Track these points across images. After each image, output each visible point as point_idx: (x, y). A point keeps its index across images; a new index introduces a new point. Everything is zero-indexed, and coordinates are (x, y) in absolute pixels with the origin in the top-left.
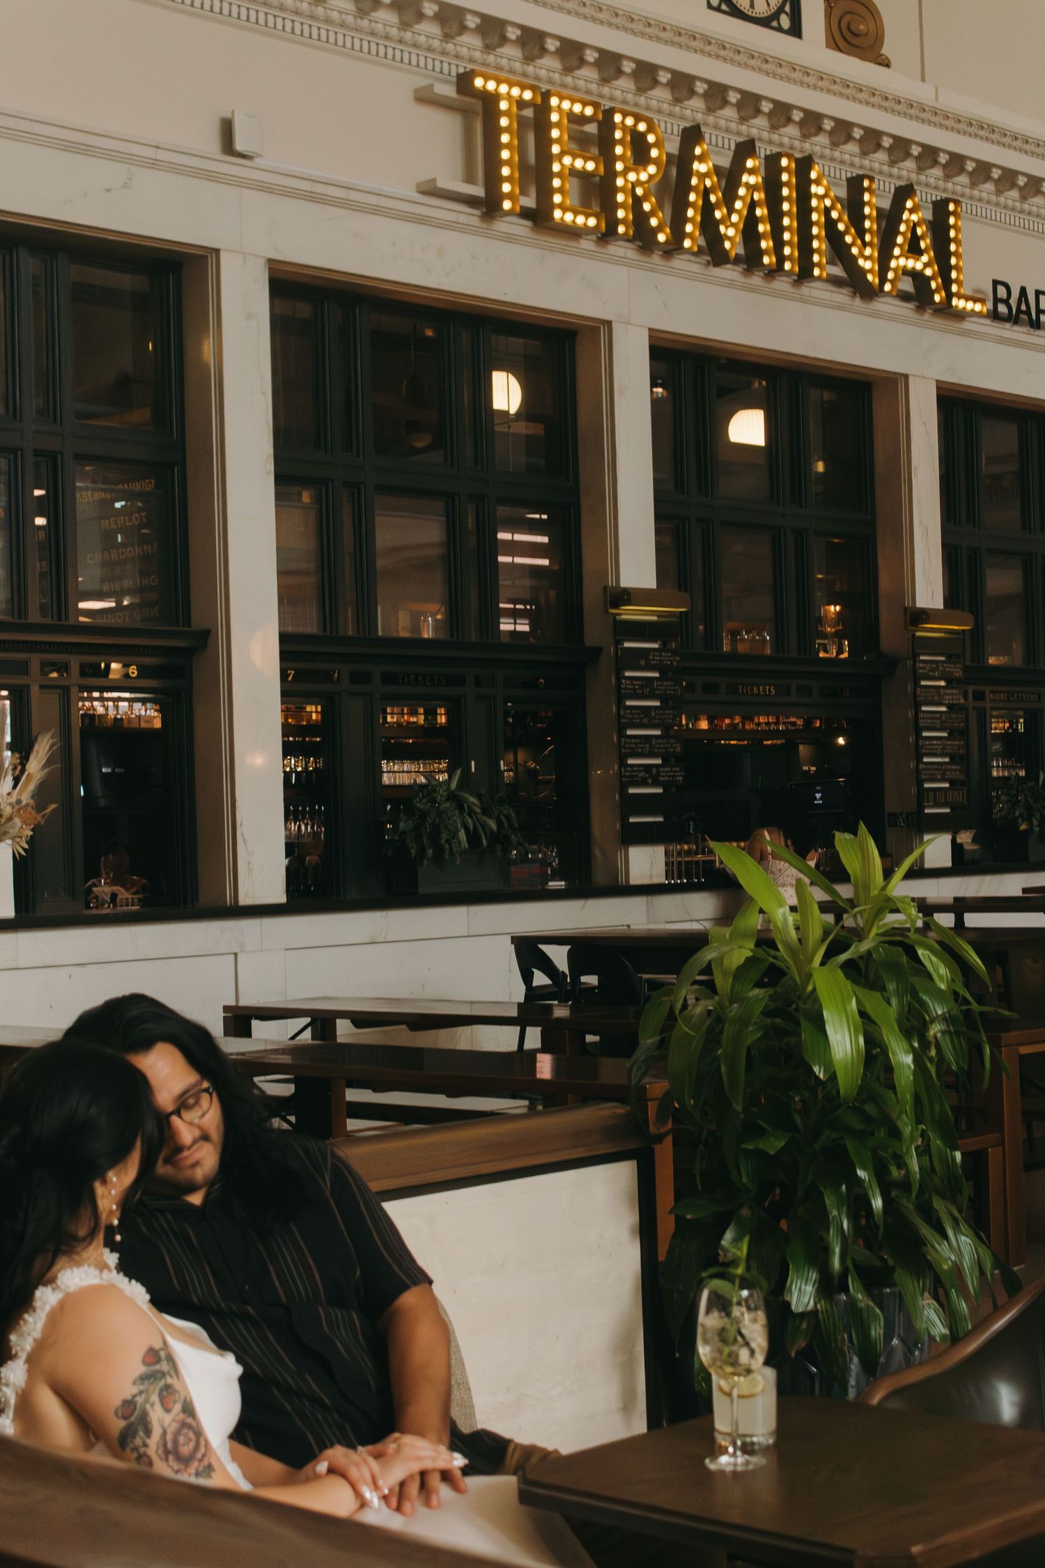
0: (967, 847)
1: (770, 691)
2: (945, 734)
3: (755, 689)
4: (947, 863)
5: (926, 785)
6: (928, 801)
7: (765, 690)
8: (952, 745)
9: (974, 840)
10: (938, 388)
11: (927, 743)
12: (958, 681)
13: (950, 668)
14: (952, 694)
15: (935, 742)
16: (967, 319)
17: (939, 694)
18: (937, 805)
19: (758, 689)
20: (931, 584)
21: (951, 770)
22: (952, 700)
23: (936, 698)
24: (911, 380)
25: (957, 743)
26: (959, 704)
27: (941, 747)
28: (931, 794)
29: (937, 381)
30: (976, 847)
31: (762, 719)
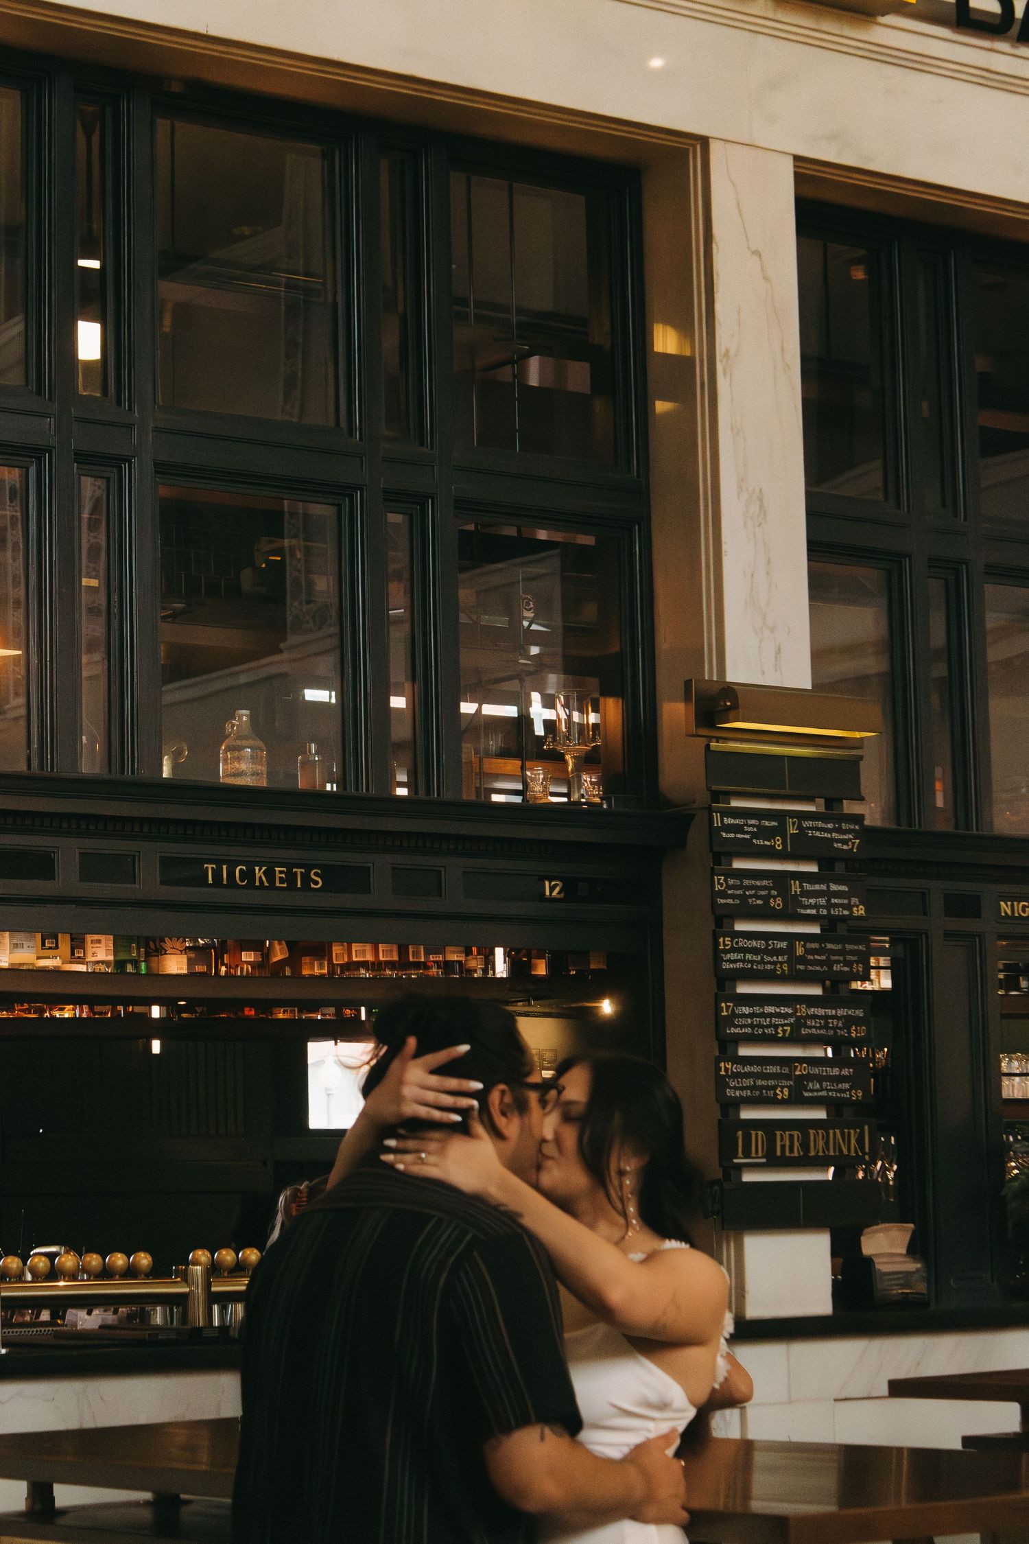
0: (882, 1266)
1: (306, 879)
2: (817, 991)
3: (259, 872)
4: (820, 1303)
5: (746, 1114)
6: (747, 1154)
7: (291, 878)
8: (826, 1017)
9: (914, 1249)
10: (799, 178)
11: (746, 1010)
12: (848, 859)
13: (820, 831)
14: (829, 894)
15: (770, 1009)
16: (881, 19)
17: (784, 891)
18: (774, 1161)
19: (270, 874)
20: (772, 630)
21: (820, 1079)
22: (829, 906)
23: (777, 903)
24: (714, 147)
25: (841, 1012)
26: (851, 917)
27: (792, 1020)
28: (758, 1136)
29: (797, 158)
30: (913, 1266)
31: (362, 952)
